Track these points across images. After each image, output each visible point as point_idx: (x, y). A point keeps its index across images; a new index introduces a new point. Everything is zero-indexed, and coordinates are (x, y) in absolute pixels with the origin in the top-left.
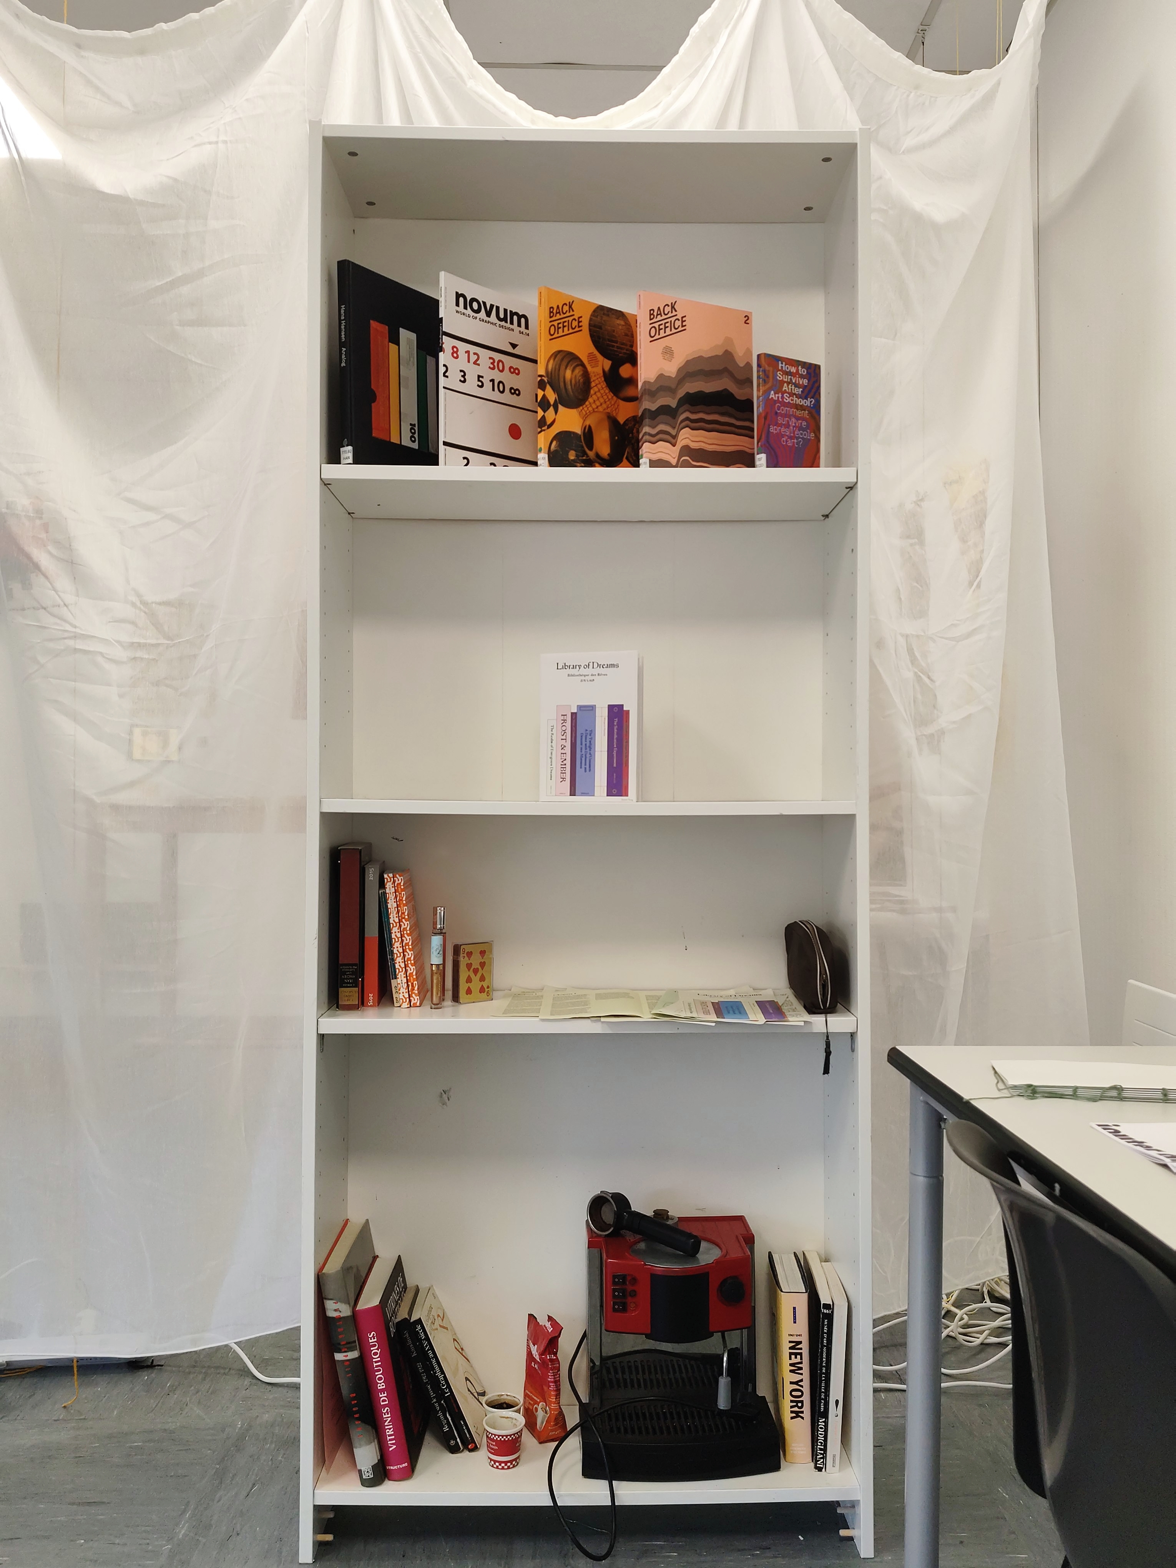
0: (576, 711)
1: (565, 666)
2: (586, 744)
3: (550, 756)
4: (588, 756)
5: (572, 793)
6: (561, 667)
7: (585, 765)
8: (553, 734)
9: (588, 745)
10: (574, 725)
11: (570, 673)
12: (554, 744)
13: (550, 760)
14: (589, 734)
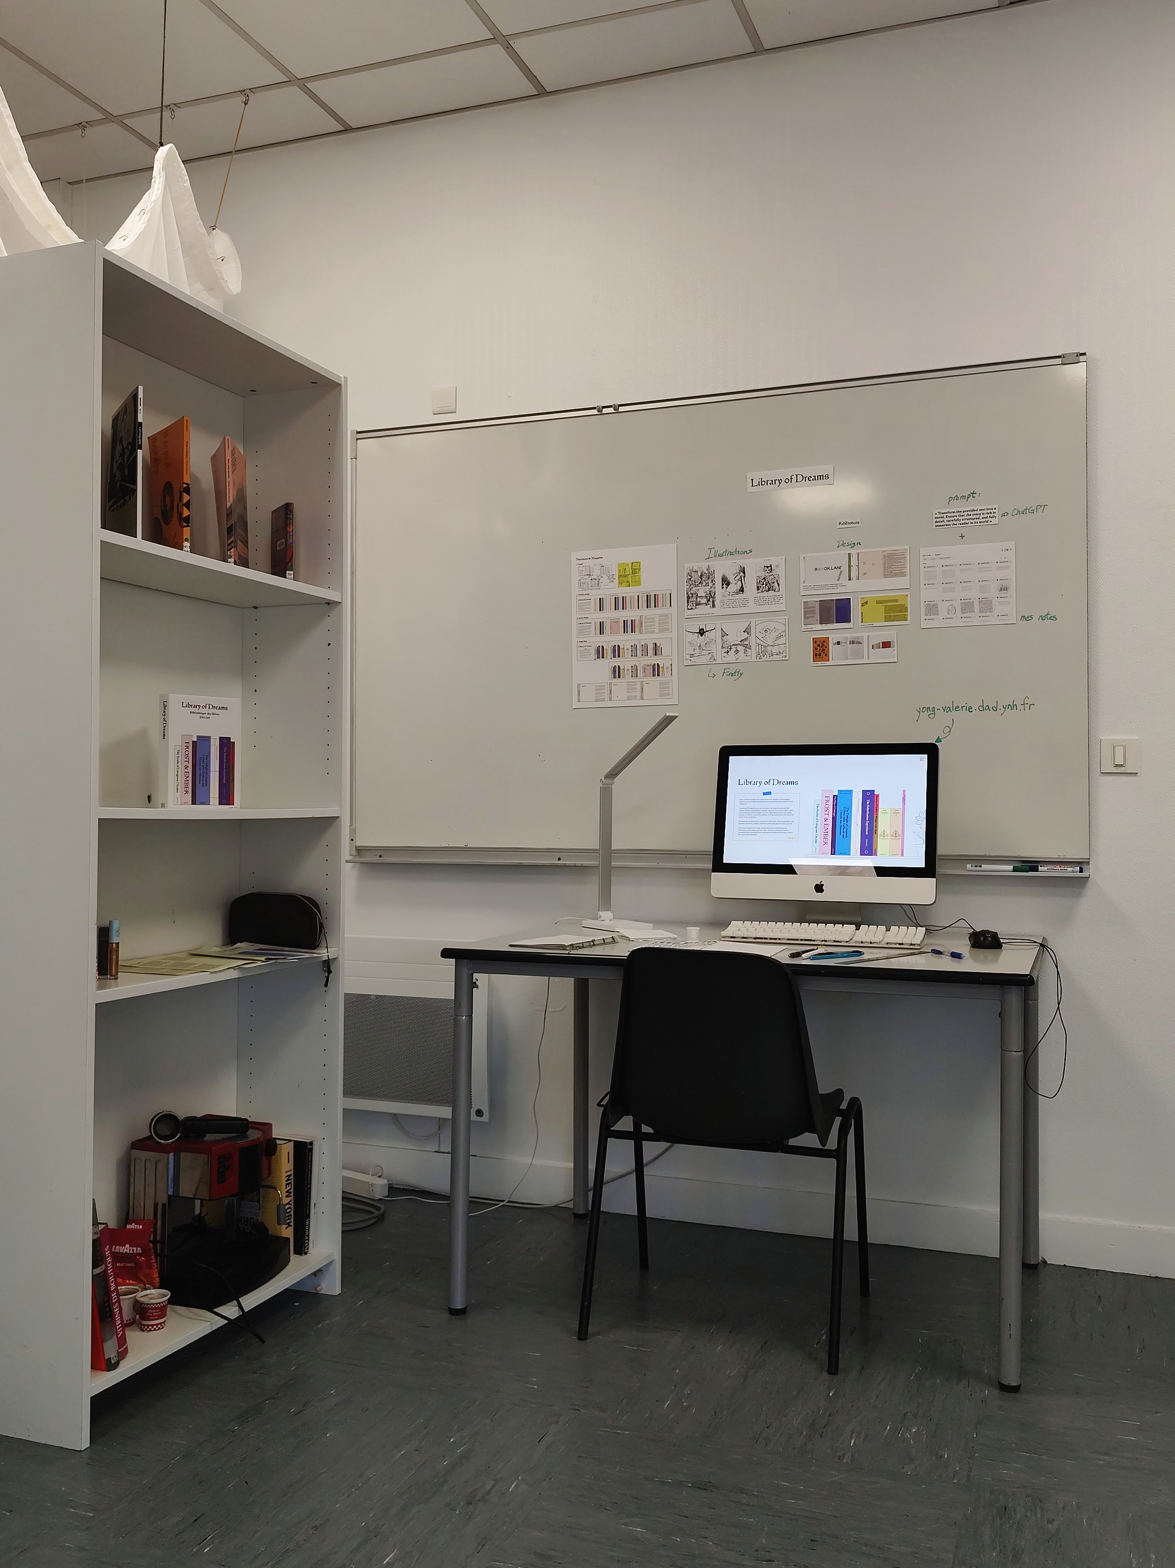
0: (196, 740)
1: (189, 705)
2: (203, 766)
3: (176, 773)
4: (205, 774)
5: (194, 803)
6: (185, 706)
7: (203, 781)
8: (178, 757)
9: (205, 766)
10: (194, 750)
11: (192, 711)
12: (179, 764)
13: (176, 777)
14: (205, 758)
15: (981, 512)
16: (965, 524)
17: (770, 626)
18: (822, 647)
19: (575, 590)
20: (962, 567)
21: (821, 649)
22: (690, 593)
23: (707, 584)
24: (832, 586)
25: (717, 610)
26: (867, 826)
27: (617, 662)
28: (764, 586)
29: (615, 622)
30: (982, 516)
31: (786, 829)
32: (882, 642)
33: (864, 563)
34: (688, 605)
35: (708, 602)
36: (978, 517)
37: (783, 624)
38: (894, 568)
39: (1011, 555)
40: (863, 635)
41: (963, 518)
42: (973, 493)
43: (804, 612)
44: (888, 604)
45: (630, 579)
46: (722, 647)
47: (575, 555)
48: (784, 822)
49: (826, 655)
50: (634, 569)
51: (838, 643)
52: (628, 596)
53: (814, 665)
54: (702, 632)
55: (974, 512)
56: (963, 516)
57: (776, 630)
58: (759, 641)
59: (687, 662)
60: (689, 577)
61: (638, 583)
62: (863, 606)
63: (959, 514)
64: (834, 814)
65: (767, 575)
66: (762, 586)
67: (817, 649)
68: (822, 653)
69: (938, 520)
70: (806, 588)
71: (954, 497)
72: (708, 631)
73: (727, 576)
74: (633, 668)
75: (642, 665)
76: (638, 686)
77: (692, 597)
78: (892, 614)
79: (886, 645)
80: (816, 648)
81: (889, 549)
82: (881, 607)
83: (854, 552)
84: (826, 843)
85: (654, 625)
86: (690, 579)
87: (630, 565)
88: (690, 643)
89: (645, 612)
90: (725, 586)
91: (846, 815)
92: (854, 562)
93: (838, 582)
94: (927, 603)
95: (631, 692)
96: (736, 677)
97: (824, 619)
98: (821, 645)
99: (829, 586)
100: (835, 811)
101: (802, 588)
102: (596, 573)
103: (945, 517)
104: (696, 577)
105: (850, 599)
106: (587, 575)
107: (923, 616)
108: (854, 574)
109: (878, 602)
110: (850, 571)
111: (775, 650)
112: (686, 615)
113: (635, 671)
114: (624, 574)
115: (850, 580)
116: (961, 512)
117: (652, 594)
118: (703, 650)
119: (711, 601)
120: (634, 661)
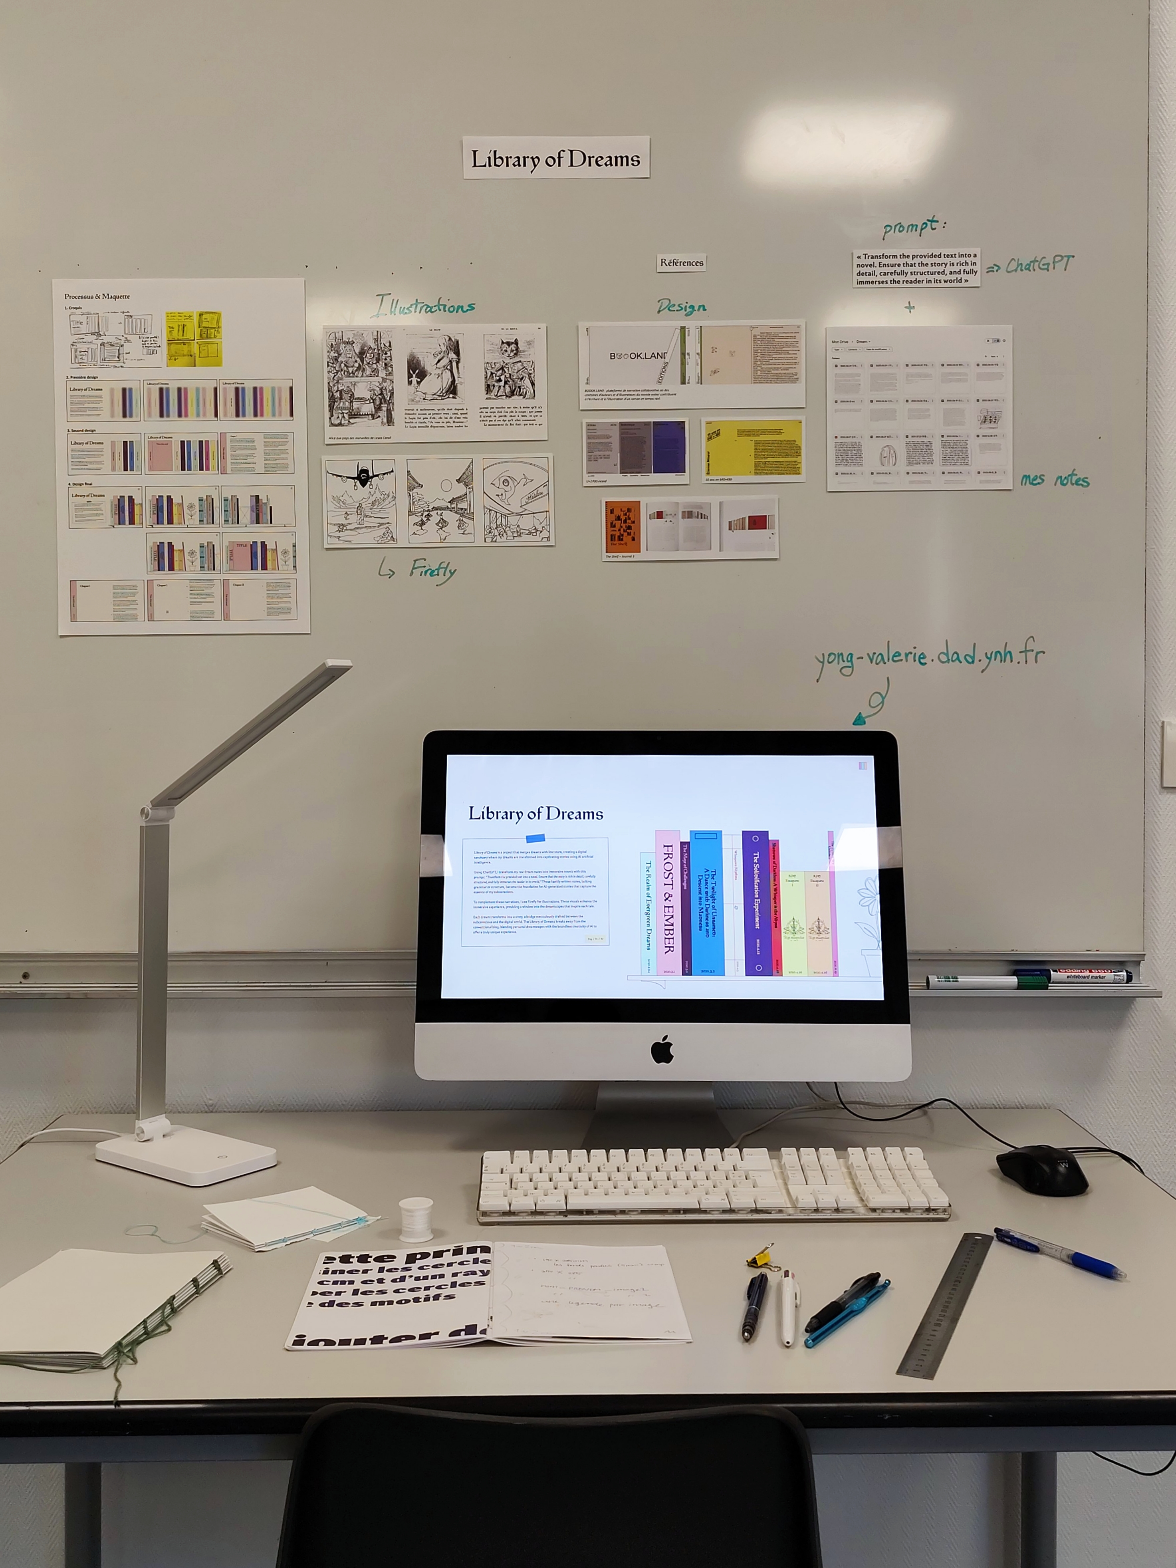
15: (947, 260)
16: (916, 281)
17: (516, 471)
18: (625, 522)
19: (63, 367)
20: (911, 370)
21: (624, 525)
22: (336, 388)
23: (375, 372)
24: (648, 394)
25: (399, 431)
26: (757, 910)
27: (165, 534)
28: (502, 384)
29: (159, 445)
30: (949, 269)
31: (581, 919)
32: (749, 517)
33: (714, 350)
34: (332, 415)
35: (376, 411)
36: (941, 269)
37: (544, 470)
38: (775, 364)
39: (1005, 352)
40: (711, 499)
41: (913, 269)
42: (932, 221)
43: (589, 445)
44: (763, 438)
45: (195, 349)
46: (411, 513)
47: (61, 286)
48: (575, 904)
49: (633, 539)
50: (206, 328)
51: (660, 515)
52: (191, 386)
53: (609, 560)
54: (363, 477)
55: (934, 260)
56: (912, 265)
57: (527, 480)
58: (489, 503)
59: (331, 540)
60: (333, 354)
61: (215, 360)
62: (709, 439)
63: (905, 260)
64: (685, 884)
65: (507, 360)
66: (496, 384)
67: (615, 526)
68: (625, 534)
69: (863, 270)
70: (591, 394)
71: (896, 226)
72: (377, 476)
73: (421, 359)
74: (205, 549)
75: (226, 543)
76: (217, 590)
77: (341, 398)
78: (769, 459)
79: (758, 523)
80: (612, 523)
81: (765, 323)
82: (748, 444)
83: (691, 324)
84: (670, 948)
85: (251, 456)
86: (336, 359)
87: (196, 318)
88: (335, 499)
89: (229, 425)
90: (414, 379)
91: (710, 886)
92: (692, 346)
93: (659, 387)
94: (839, 440)
95: (200, 603)
96: (441, 579)
97: (630, 465)
98: (623, 518)
99: (640, 393)
100: (685, 877)
101: (582, 394)
102: (114, 330)
103: (877, 264)
104: (349, 355)
105: (684, 422)
106: (93, 334)
107: (832, 468)
108: (692, 371)
109: (741, 433)
110: (683, 364)
111: (526, 523)
112: (327, 438)
113: (208, 554)
114: (181, 338)
115: (683, 382)
116: (908, 256)
117: (249, 386)
118: (366, 516)
119: (385, 409)
120: (207, 534)
